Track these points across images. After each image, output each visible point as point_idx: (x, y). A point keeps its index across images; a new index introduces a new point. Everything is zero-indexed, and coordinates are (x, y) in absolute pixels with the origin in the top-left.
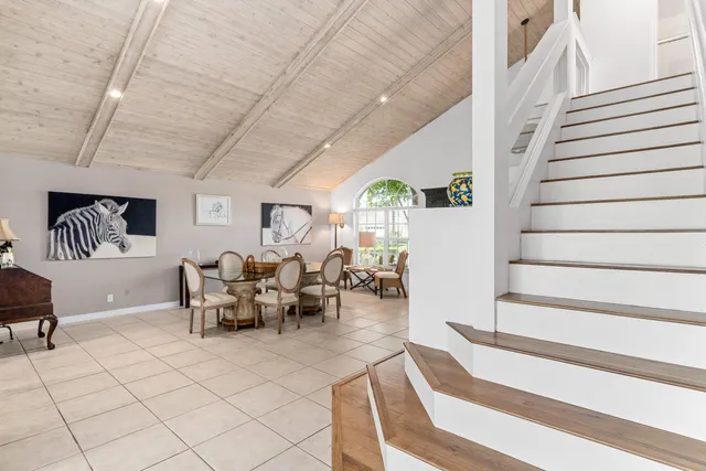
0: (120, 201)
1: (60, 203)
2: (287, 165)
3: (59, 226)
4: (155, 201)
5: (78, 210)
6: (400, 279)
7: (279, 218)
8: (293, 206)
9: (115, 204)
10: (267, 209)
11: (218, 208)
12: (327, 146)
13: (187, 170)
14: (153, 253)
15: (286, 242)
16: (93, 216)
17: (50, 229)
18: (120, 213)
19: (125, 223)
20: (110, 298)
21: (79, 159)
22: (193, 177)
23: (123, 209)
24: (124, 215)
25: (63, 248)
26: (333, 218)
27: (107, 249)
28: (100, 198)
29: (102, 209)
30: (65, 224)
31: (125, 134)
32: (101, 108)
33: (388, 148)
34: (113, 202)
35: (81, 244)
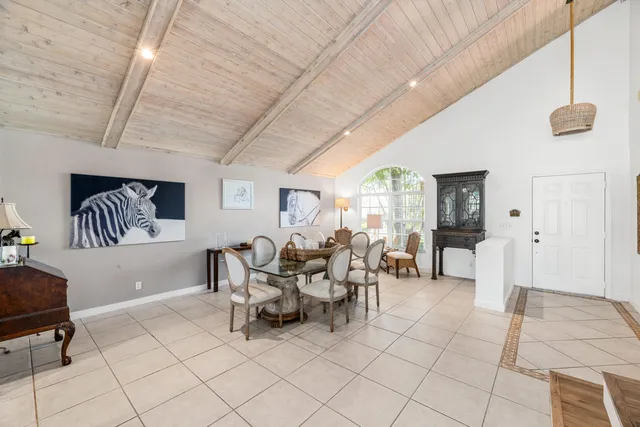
0: (149, 184)
1: (83, 187)
2: (305, 152)
3: (83, 211)
4: (184, 184)
5: (104, 194)
6: (414, 259)
7: (294, 203)
8: (306, 191)
9: (144, 188)
10: (284, 193)
11: (243, 192)
12: (347, 133)
13: (215, 155)
14: (183, 237)
15: (300, 224)
16: (121, 201)
17: (73, 215)
18: (149, 197)
19: (154, 207)
20: (138, 286)
21: (105, 139)
22: (219, 162)
23: (151, 193)
24: (153, 199)
25: (88, 236)
26: (338, 201)
27: (135, 235)
28: (128, 181)
29: (130, 193)
30: (90, 208)
31: (155, 110)
32: (130, 73)
33: (394, 138)
34: (141, 185)
35: (108, 230)
